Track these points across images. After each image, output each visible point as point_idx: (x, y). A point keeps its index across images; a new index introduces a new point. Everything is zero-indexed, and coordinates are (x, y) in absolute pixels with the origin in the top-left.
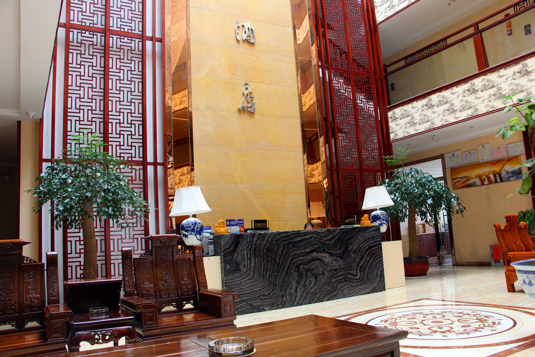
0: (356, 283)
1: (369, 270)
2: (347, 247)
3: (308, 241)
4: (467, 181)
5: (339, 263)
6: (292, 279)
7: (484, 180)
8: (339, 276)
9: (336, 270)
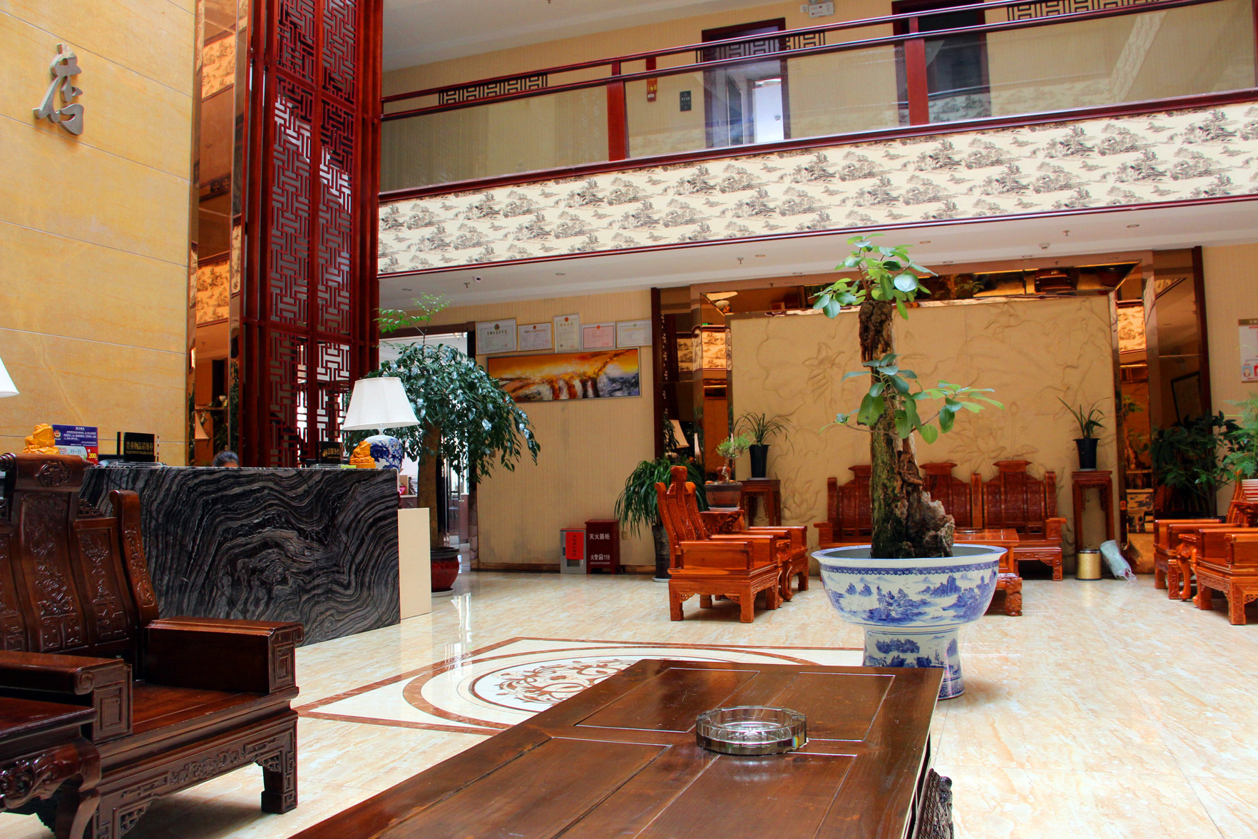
0: (346, 604)
1: (372, 574)
2: (334, 517)
3: (257, 498)
4: (521, 387)
5: (318, 555)
6: (219, 593)
7: (560, 389)
8: (315, 587)
9: (309, 572)
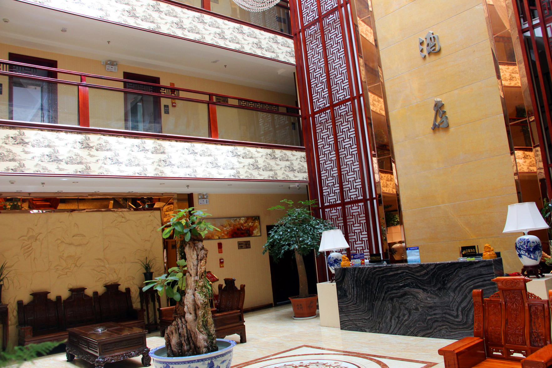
0: (457, 325)
2: (444, 284)
3: (401, 276)
5: (435, 301)
6: (387, 309)
8: (435, 314)
9: (430, 307)
